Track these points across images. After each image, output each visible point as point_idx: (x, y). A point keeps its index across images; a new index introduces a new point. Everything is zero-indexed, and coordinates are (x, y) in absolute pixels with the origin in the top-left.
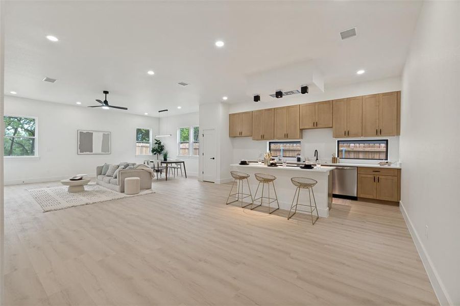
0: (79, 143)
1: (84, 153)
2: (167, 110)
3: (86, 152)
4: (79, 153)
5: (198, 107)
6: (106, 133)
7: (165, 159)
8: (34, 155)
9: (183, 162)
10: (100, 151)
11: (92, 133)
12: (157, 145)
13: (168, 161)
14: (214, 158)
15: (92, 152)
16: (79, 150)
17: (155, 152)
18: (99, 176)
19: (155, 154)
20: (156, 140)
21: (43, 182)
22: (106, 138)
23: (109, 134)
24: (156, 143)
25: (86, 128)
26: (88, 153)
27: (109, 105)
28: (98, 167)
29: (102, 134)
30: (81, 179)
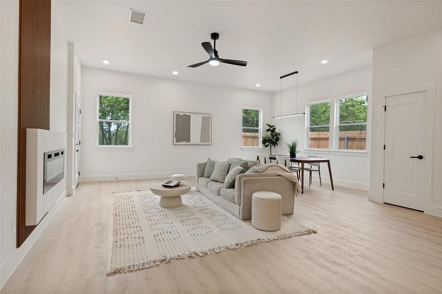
0: (175, 130)
1: (181, 143)
2: (297, 72)
3: (182, 141)
4: (175, 143)
5: (371, 51)
6: (206, 116)
7: (293, 155)
8: (128, 145)
9: (328, 161)
10: (198, 141)
11: (190, 116)
12: (270, 132)
13: (297, 158)
14: (420, 157)
15: (189, 141)
16: (175, 139)
17: (267, 144)
18: (200, 179)
19: (267, 146)
20: (269, 126)
21: (136, 180)
22: (206, 122)
23: (209, 117)
24: (268, 130)
25: (183, 109)
26: (185, 143)
27: (219, 57)
28: (199, 165)
29: (201, 116)
30: (177, 186)
